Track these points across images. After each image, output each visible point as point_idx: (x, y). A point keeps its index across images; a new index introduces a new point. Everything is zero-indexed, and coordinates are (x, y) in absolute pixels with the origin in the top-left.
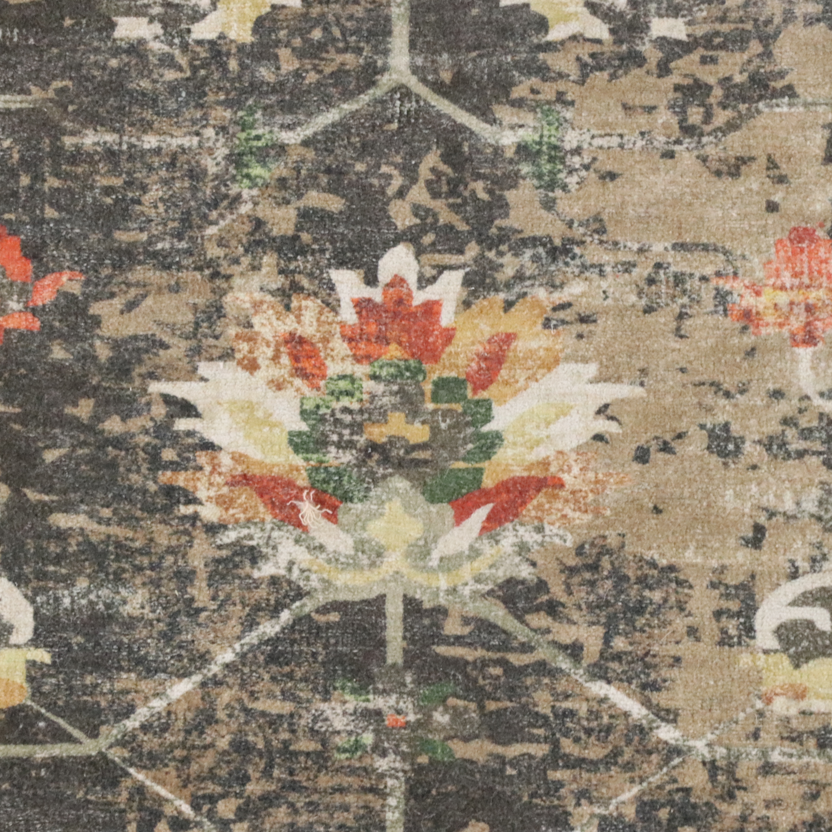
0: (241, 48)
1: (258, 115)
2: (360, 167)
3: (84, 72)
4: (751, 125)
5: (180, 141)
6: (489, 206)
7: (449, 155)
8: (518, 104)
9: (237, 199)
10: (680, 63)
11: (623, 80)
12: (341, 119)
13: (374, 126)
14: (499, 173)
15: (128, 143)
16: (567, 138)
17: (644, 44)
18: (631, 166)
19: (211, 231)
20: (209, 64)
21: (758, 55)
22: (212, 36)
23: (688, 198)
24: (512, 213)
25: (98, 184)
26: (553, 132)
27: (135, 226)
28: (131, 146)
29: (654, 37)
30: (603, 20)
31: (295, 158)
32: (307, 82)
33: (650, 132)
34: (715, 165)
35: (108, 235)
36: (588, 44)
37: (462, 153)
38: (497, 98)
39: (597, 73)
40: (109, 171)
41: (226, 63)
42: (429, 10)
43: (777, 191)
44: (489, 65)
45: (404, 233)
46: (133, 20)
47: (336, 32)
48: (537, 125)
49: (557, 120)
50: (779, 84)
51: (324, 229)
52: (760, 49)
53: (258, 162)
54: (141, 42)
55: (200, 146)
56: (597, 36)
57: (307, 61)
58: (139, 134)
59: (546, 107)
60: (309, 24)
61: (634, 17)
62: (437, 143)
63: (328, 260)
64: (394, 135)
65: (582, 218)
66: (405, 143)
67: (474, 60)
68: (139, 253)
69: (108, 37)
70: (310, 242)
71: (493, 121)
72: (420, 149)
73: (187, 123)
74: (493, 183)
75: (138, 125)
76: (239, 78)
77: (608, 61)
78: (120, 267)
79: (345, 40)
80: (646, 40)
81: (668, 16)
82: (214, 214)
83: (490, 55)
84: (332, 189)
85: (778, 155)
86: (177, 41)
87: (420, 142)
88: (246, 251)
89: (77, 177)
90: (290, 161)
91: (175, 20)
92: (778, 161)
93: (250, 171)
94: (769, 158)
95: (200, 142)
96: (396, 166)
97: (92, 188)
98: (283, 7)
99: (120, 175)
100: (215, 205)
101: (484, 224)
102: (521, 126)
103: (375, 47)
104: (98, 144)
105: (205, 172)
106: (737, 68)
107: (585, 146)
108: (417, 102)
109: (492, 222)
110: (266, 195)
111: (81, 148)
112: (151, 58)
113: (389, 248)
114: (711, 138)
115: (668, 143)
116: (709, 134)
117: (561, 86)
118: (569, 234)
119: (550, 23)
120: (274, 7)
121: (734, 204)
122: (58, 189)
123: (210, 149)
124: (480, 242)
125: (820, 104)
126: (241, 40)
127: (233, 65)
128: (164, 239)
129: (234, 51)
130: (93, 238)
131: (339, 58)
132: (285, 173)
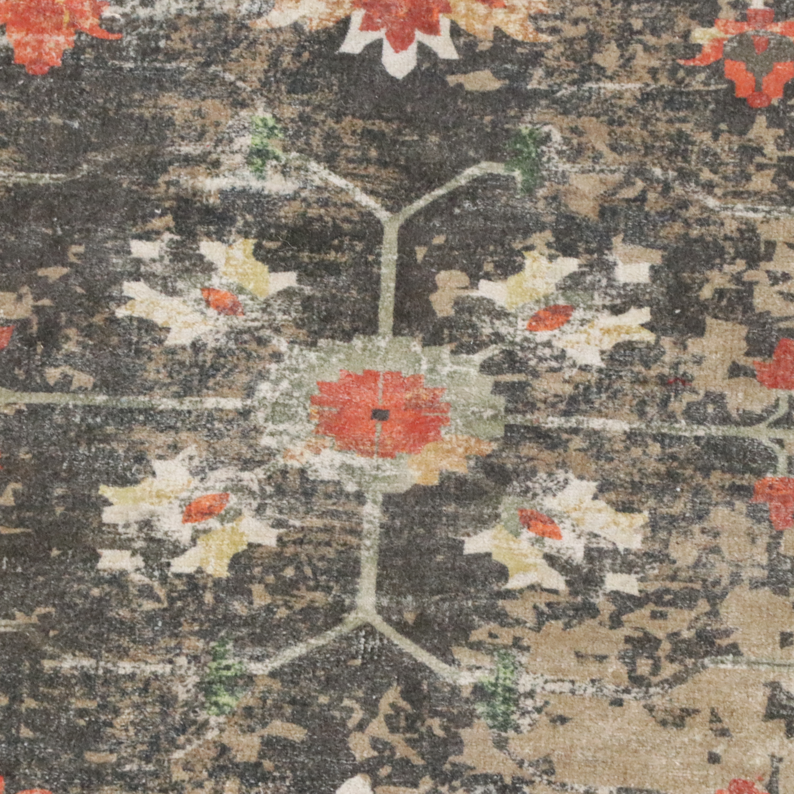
0: (217, 583)
1: (230, 646)
2: (323, 699)
3: (67, 599)
4: (696, 679)
5: (153, 668)
6: (444, 742)
7: (408, 692)
8: (477, 646)
9: (205, 725)
10: (631, 616)
11: (577, 629)
12: (308, 653)
13: (338, 661)
14: (455, 711)
15: (104, 668)
16: (521, 682)
17: (598, 596)
18: (581, 712)
19: (178, 755)
20: (186, 596)
21: (706, 614)
22: (190, 570)
23: (634, 745)
24: (466, 750)
25: (73, 707)
26: (509, 675)
27: (106, 747)
28: (107, 671)
29: (608, 591)
30: (560, 572)
31: (262, 688)
32: (277, 616)
33: (600, 680)
34: (661, 715)
35: (79, 756)
36: (545, 594)
37: (422, 690)
38: (456, 640)
39: (553, 622)
40: (84, 694)
41: (201, 596)
42: (396, 554)
43: (719, 742)
44: (451, 609)
45: (362, 764)
46: (117, 553)
47: (308, 571)
48: (493, 667)
49: (513, 664)
50: (724, 642)
51: (286, 757)
52: (708, 608)
53: (227, 690)
54: (123, 573)
55: (172, 673)
56: (554, 587)
57: (279, 597)
58: (116, 660)
59: (502, 651)
60: (283, 562)
61: (590, 571)
62: (398, 680)
63: (288, 787)
64: (357, 671)
65: (532, 759)
66: (367, 678)
67: (437, 603)
68: (107, 774)
69: (92, 568)
70: (271, 769)
71: (453, 662)
72: (381, 685)
73: (161, 651)
74: (449, 720)
75: (115, 652)
76: (214, 610)
77: (564, 611)
78: (88, 787)
79: (316, 579)
80: (600, 592)
81: (622, 572)
82: (182, 739)
83: (452, 599)
84: (294, 720)
85: (721, 709)
86: (156, 573)
87: (382, 678)
88: (210, 775)
89: (53, 699)
90: (257, 691)
91: (157, 554)
92: (720, 714)
93: (219, 699)
94: (713, 712)
95: (172, 670)
96: (358, 700)
97: (67, 710)
98: (259, 545)
99: (95, 698)
100: (183, 730)
101: (439, 760)
102: (478, 668)
103: (344, 587)
104: (75, 668)
105: (175, 698)
106: (686, 625)
107: (538, 690)
108: (381, 640)
109: (446, 758)
110: (232, 723)
111: (59, 672)
112: (131, 588)
113: (347, 778)
114: (658, 690)
115: (617, 691)
116: (657, 685)
117: (518, 631)
118: (519, 773)
119: (510, 573)
120: (250, 545)
121: (678, 753)
122: (34, 710)
123: (182, 676)
124: (433, 777)
125: (763, 664)
126: (217, 575)
127: (208, 598)
128: (132, 761)
129: (210, 585)
130: (65, 758)
131: (310, 596)
132: (251, 702)
